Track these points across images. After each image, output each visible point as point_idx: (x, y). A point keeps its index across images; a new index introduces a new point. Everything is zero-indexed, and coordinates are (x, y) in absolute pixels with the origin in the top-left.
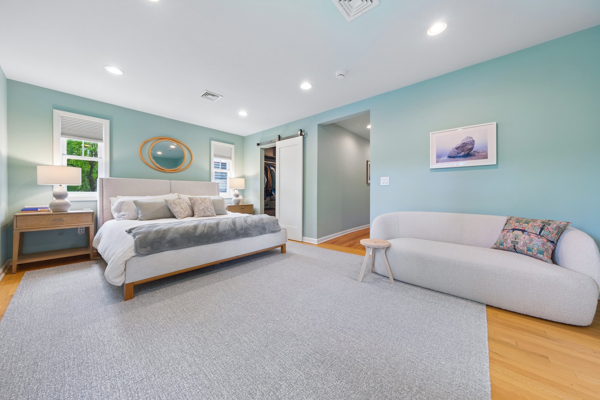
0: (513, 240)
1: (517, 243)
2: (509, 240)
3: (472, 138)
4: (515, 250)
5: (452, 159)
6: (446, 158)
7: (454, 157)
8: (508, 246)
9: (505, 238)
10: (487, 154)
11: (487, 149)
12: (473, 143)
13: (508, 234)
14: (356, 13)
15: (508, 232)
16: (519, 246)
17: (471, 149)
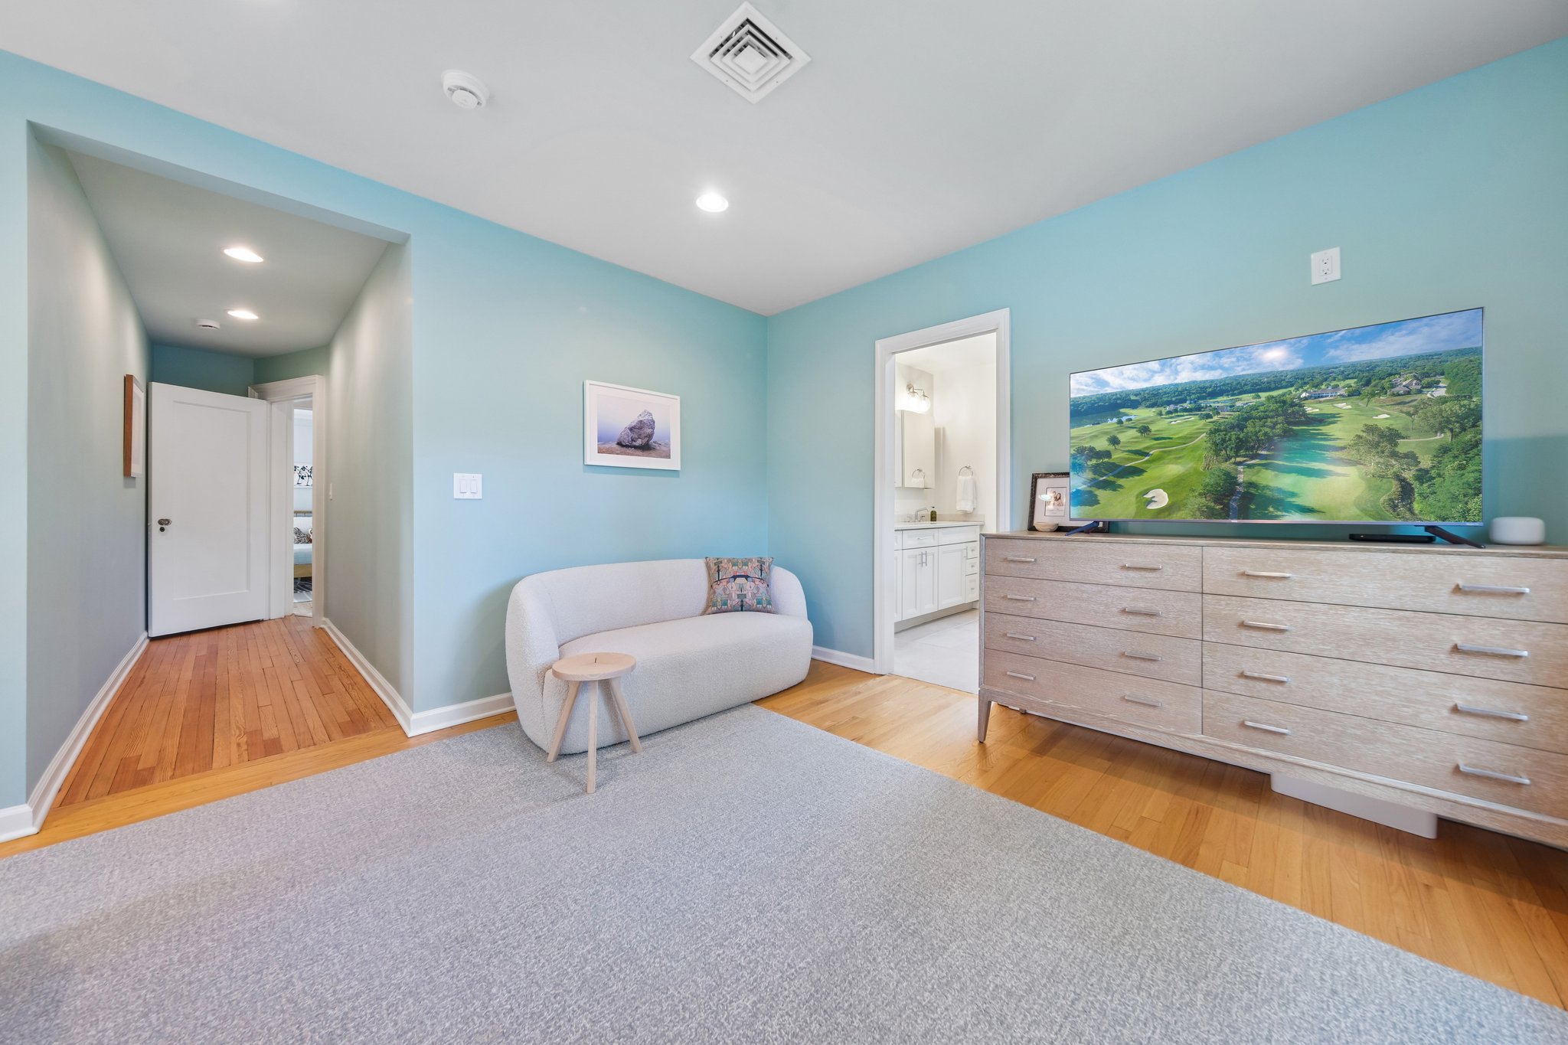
0: (738, 593)
1: (745, 596)
2: (733, 595)
3: (651, 414)
4: (742, 608)
5: (624, 449)
6: (614, 445)
7: (627, 446)
8: (734, 603)
9: (727, 592)
10: (670, 450)
11: (670, 441)
12: (652, 424)
13: (729, 585)
14: (727, 70)
15: (728, 582)
16: (748, 600)
17: (650, 436)
